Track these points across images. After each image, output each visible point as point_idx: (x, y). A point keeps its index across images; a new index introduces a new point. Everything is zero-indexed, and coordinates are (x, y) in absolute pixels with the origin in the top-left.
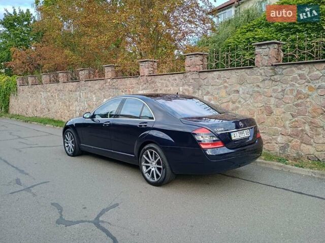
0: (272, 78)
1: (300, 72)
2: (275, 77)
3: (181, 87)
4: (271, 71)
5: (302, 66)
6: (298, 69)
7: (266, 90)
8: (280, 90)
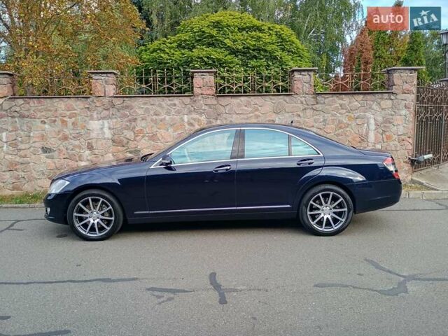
0: (314, 107)
1: (341, 102)
2: (317, 106)
3: (186, 116)
4: (313, 100)
5: (344, 96)
6: (340, 99)
7: (307, 120)
8: (322, 120)
